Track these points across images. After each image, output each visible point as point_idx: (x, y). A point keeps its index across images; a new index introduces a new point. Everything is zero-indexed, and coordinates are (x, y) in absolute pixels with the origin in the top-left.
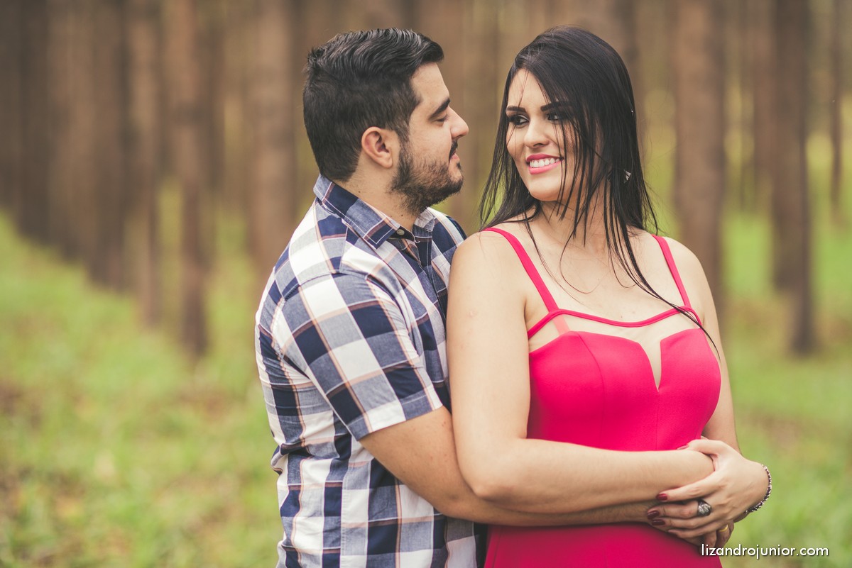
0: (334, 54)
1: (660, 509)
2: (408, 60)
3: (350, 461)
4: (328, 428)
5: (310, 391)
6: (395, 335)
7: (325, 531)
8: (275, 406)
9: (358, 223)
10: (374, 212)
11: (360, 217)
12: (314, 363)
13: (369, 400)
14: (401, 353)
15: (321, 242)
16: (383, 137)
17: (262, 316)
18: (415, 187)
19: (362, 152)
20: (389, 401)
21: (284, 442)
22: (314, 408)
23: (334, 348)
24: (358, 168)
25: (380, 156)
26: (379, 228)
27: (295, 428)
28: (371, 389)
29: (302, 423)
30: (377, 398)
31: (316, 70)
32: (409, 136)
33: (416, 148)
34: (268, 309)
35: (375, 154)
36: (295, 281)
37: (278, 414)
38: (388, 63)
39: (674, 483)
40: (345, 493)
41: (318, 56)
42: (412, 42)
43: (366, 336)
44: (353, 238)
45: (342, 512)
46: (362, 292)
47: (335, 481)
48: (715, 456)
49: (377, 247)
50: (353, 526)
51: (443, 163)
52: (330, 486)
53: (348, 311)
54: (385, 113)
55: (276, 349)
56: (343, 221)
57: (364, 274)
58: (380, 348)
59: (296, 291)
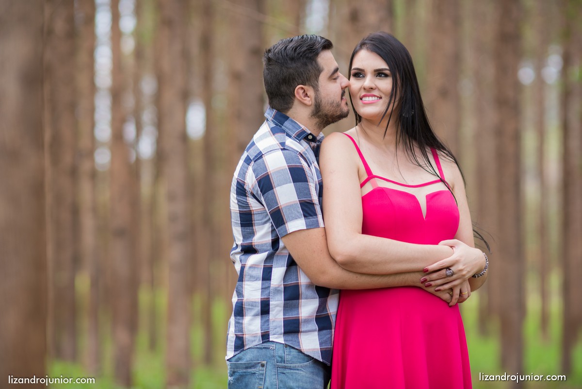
0: (277, 50)
1: (427, 277)
5: (261, 213)
6: (308, 185)
7: (262, 289)
8: (240, 222)
9: (289, 129)
10: (298, 124)
11: (290, 127)
12: (266, 194)
13: (290, 216)
14: (310, 194)
15: (273, 136)
16: (305, 90)
17: (239, 173)
18: (323, 115)
19: (296, 99)
20: (300, 218)
22: (262, 223)
23: (277, 187)
24: (294, 107)
25: (305, 100)
26: (300, 132)
27: (250, 234)
28: (291, 210)
29: (254, 230)
30: (294, 216)
31: (269, 59)
32: (319, 89)
34: (243, 168)
35: (302, 99)
36: (260, 152)
37: (241, 227)
38: (304, 51)
40: (274, 269)
41: (269, 52)
42: (316, 40)
43: (294, 181)
45: (272, 278)
46: (295, 160)
47: (268, 264)
48: (454, 247)
49: (299, 141)
50: (277, 287)
51: (337, 102)
52: (265, 267)
53: (287, 168)
55: (246, 189)
57: (297, 152)
58: (299, 189)
59: (261, 157)
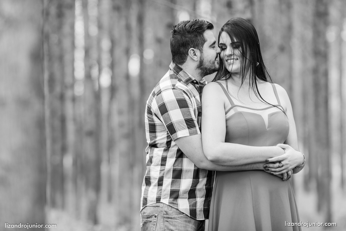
0: (180, 26)
1: (267, 165)
2: (203, 28)
3: (170, 149)
4: (165, 137)
6: (189, 109)
7: (160, 171)
8: (149, 130)
9: (182, 77)
10: (187, 74)
11: (183, 75)
12: (163, 115)
13: (179, 128)
14: (191, 115)
15: (170, 80)
16: (195, 51)
17: (149, 101)
18: (204, 68)
19: (189, 56)
20: (185, 129)
21: (150, 142)
22: (161, 131)
23: (170, 111)
24: (187, 61)
25: (194, 57)
26: (188, 79)
27: (154, 137)
28: (180, 125)
29: (157, 135)
30: (181, 128)
31: (175, 31)
32: (203, 51)
33: (205, 55)
34: (151, 99)
36: (160, 90)
37: (149, 133)
39: (271, 156)
40: (168, 159)
41: (175, 27)
43: (180, 108)
44: (180, 80)
45: (166, 165)
46: (181, 95)
47: (165, 154)
48: (285, 149)
49: (187, 84)
50: (169, 169)
51: (213, 60)
52: (163, 156)
53: (175, 100)
54: (195, 44)
55: (152, 111)
56: (177, 76)
57: (182, 90)
58: (184, 112)
59: (160, 93)
